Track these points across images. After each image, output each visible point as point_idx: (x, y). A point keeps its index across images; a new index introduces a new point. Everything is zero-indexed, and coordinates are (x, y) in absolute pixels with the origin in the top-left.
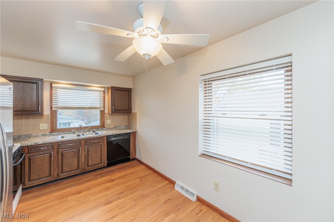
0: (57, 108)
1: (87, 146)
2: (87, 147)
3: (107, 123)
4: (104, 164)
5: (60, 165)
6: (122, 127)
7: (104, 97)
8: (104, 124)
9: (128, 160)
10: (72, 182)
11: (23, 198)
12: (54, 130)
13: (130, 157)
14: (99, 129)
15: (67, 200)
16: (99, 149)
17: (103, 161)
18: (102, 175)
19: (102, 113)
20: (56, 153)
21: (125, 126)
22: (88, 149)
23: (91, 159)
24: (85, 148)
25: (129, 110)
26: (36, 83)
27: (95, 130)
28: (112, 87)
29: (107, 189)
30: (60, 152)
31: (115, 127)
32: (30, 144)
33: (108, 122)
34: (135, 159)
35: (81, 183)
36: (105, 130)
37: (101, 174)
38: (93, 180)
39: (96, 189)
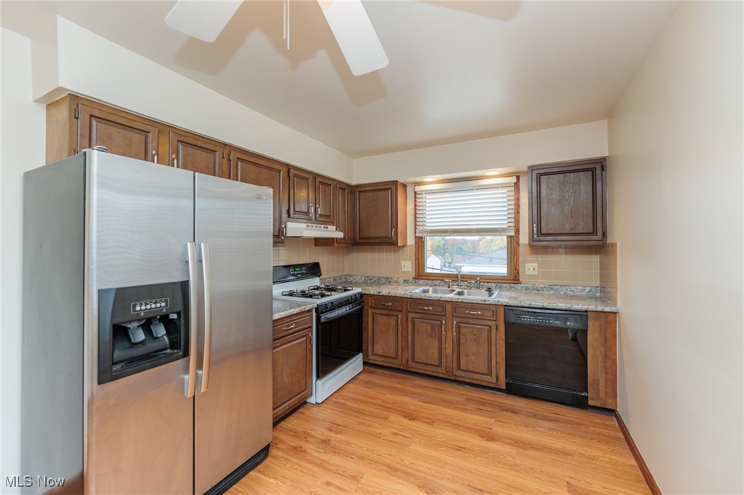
0: (422, 232)
1: (459, 320)
2: (457, 322)
3: (527, 273)
4: (497, 380)
5: (410, 343)
6: (578, 290)
7: (518, 199)
8: (518, 273)
9: (581, 403)
10: (425, 387)
11: (363, 377)
12: (420, 275)
13: (587, 398)
14: (504, 285)
15: (386, 419)
16: (485, 336)
17: (494, 370)
18: (481, 407)
19: (513, 242)
20: (404, 318)
21: (588, 289)
22: (458, 328)
23: (467, 356)
24: (453, 323)
25: (594, 232)
26: (388, 189)
27: (493, 285)
28: (532, 169)
29: (460, 449)
30: (410, 318)
31: (550, 287)
32: (372, 293)
33: (530, 267)
34: (612, 412)
35: (432, 401)
36: (521, 291)
37: (483, 403)
38: (456, 408)
39: (442, 432)
